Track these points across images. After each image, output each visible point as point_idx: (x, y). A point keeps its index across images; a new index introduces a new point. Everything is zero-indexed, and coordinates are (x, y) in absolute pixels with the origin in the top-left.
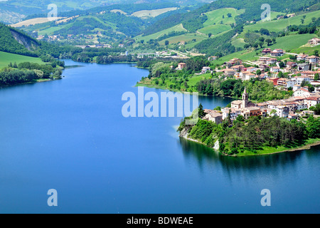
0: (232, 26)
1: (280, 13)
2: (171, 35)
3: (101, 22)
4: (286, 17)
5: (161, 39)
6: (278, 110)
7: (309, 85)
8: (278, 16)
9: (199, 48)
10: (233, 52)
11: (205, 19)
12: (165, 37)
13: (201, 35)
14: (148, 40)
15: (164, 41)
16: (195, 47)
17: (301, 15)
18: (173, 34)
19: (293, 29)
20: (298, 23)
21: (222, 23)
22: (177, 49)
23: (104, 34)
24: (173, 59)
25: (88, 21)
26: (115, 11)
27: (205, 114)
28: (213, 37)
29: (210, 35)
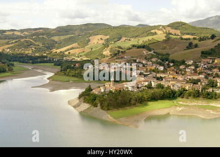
0: (103, 44)
1: (127, 38)
2: (71, 49)
3: (34, 42)
4: (130, 40)
5: (66, 51)
6: (129, 87)
7: (144, 74)
8: (126, 40)
9: (86, 55)
10: (104, 57)
11: (89, 41)
12: (68, 50)
13: (87, 49)
14: (59, 52)
15: (68, 52)
16: (85, 55)
17: (137, 39)
18: (72, 48)
19: (134, 46)
20: (136, 43)
21: (97, 43)
22: (75, 56)
23: (35, 48)
24: (73, 61)
25: (27, 42)
26: (41, 36)
27: (92, 90)
28: (93, 50)
29: (92, 49)
